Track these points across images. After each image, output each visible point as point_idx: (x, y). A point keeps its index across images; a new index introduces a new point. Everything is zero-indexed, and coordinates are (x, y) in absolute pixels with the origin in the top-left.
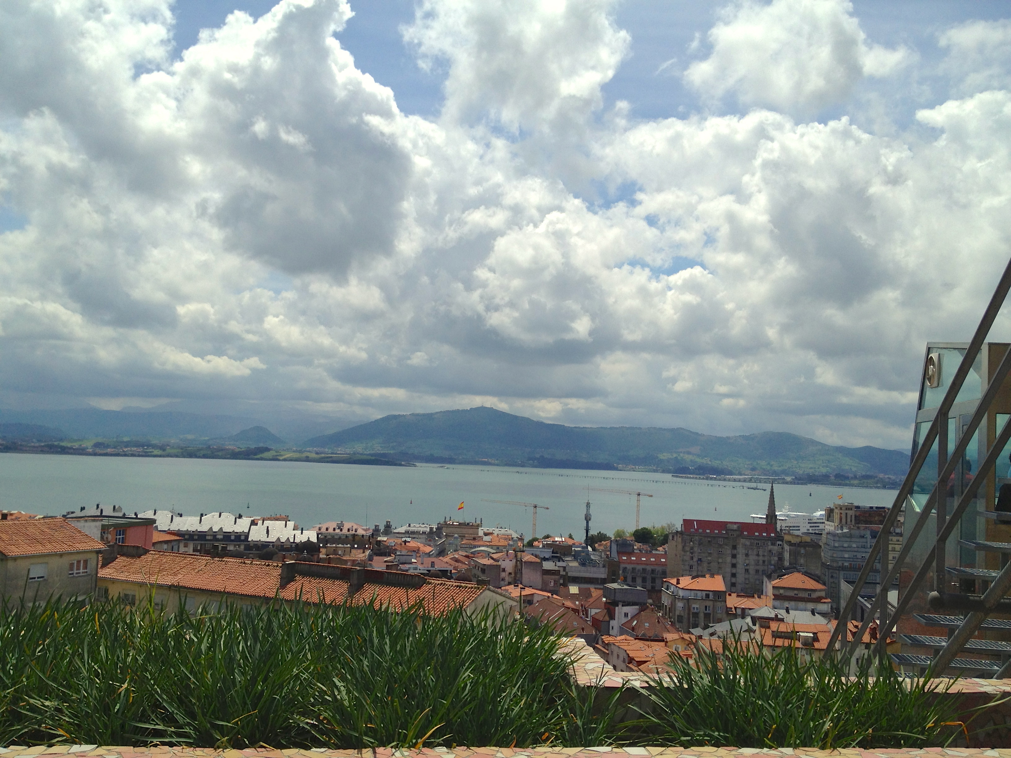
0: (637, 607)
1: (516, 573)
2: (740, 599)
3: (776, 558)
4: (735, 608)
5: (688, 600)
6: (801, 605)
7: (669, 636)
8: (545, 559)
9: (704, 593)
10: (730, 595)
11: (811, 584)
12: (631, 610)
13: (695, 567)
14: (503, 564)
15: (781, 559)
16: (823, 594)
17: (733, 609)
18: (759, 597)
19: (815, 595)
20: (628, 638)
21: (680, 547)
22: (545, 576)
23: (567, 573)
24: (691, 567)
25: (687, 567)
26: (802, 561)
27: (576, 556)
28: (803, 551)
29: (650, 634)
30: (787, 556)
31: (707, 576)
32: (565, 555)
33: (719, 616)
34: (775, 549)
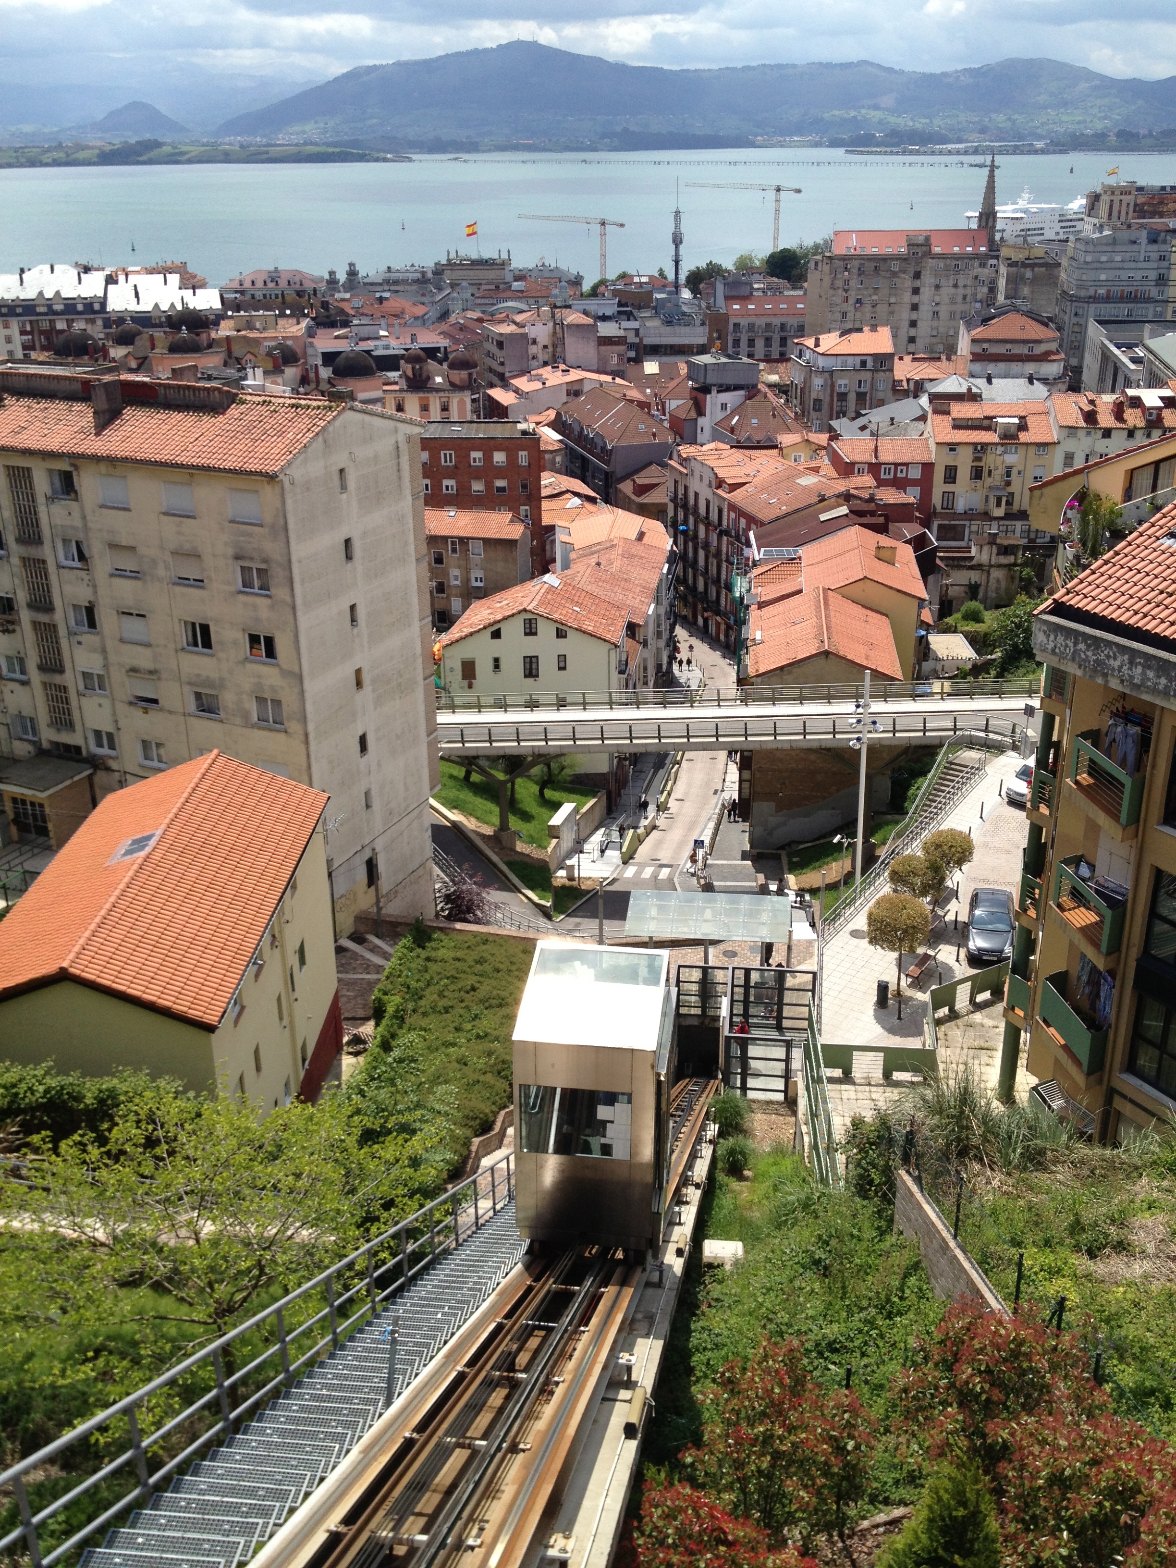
0: (742, 392)
1: (554, 346)
2: (917, 364)
3: (985, 290)
4: (908, 380)
5: (831, 373)
6: (1016, 367)
7: (786, 439)
8: (604, 318)
9: (858, 360)
10: (901, 359)
11: (1035, 331)
12: (731, 398)
13: (850, 316)
14: (532, 332)
15: (993, 290)
16: (1054, 346)
17: (905, 383)
18: (949, 359)
19: (1039, 349)
20: (722, 446)
21: (827, 281)
22: (603, 348)
23: (641, 340)
24: (844, 315)
25: (838, 316)
26: (1026, 291)
27: (657, 309)
28: (1029, 274)
29: (758, 437)
30: (1002, 283)
31: (866, 329)
32: (639, 308)
33: (881, 395)
34: (985, 273)
